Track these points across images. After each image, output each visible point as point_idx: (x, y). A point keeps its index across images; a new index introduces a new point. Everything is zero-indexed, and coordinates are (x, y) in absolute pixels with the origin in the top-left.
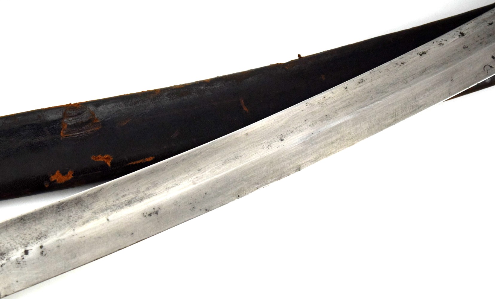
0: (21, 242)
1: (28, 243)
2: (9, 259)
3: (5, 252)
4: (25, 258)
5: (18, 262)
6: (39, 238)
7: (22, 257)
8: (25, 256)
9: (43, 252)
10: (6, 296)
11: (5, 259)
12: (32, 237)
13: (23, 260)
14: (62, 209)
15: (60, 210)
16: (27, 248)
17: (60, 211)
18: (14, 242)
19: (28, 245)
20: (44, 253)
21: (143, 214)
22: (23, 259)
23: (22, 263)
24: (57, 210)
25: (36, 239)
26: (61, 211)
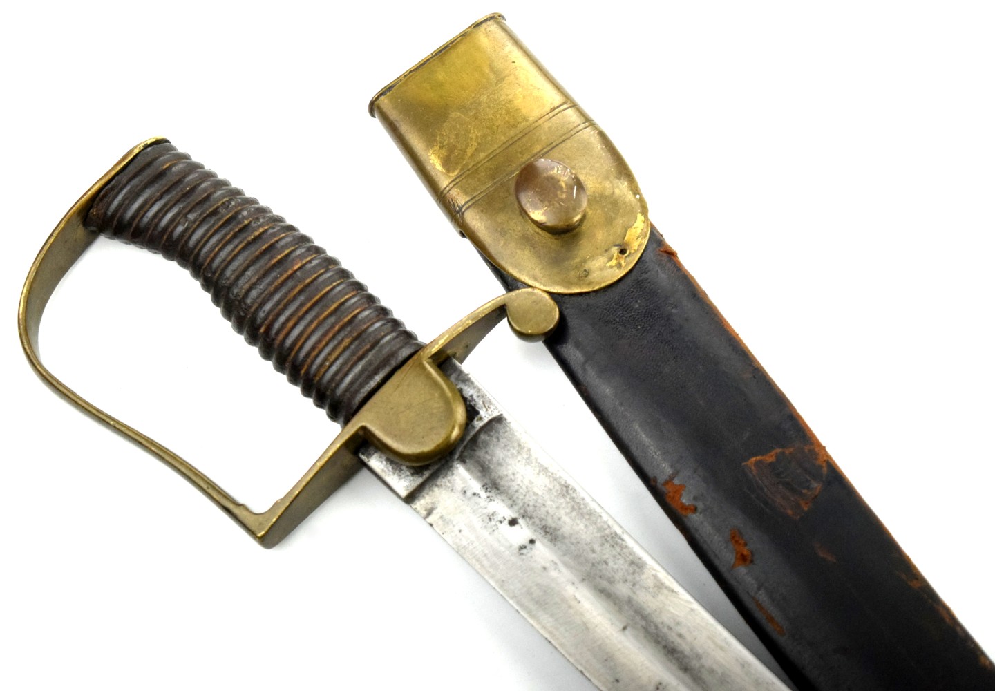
0: (528, 505)
1: (531, 518)
2: (491, 500)
3: (502, 489)
4: (503, 524)
5: (491, 517)
6: (548, 530)
7: (502, 520)
8: (506, 522)
9: (525, 547)
10: (431, 525)
11: (488, 494)
12: (545, 518)
13: (498, 524)
14: (612, 544)
15: (611, 541)
16: (521, 521)
17: (607, 542)
18: (524, 494)
19: (528, 519)
20: (524, 551)
21: (660, 684)
22: (501, 522)
23: (493, 523)
24: (608, 536)
25: (543, 527)
26: (609, 545)
